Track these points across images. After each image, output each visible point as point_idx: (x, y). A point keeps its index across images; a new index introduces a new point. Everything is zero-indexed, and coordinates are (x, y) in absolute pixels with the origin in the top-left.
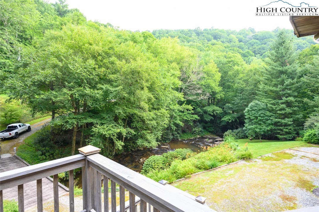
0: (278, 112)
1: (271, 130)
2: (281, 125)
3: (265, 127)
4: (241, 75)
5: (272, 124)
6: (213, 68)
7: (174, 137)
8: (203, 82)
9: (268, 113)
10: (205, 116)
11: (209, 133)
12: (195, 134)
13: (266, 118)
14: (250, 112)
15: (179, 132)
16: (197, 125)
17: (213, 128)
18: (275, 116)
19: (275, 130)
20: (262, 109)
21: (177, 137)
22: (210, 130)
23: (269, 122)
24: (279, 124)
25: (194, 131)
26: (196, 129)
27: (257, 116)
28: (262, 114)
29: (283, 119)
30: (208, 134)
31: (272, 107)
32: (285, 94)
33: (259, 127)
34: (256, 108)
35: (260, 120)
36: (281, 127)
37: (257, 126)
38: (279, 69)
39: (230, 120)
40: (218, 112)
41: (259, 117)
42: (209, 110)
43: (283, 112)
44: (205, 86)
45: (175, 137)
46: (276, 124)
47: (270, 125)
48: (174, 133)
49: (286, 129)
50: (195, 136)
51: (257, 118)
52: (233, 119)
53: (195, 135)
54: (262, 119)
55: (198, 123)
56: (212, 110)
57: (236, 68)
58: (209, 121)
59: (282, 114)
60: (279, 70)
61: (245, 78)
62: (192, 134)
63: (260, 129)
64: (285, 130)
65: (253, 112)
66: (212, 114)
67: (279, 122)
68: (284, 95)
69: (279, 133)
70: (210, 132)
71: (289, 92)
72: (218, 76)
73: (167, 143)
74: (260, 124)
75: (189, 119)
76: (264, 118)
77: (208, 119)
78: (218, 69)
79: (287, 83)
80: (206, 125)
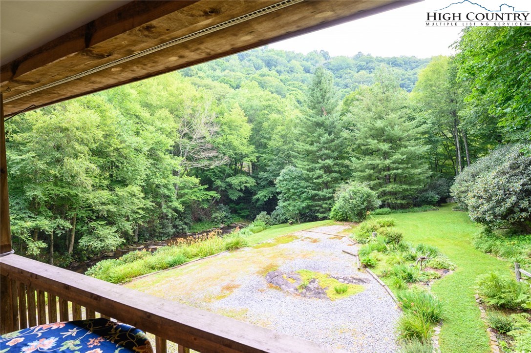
0: (315, 181)
1: (308, 207)
2: (320, 199)
3: (299, 203)
4: (280, 128)
5: (310, 199)
6: (237, 116)
7: (178, 230)
8: (220, 140)
9: (303, 183)
10: (230, 192)
11: (241, 219)
12: (216, 222)
13: (301, 189)
14: (281, 183)
15: (187, 222)
16: (220, 209)
17: (248, 210)
18: (313, 187)
19: (312, 206)
20: (295, 178)
21: (182, 229)
22: (243, 214)
23: (304, 195)
24: (316, 198)
25: (215, 218)
26: (217, 214)
27: (289, 187)
28: (295, 184)
29: (319, 189)
30: (239, 221)
31: (308, 175)
32: (322, 155)
33: (293, 203)
34: (288, 177)
35: (294, 194)
36: (319, 202)
37: (290, 202)
38: (314, 119)
39: (265, 196)
40: (248, 185)
41: (292, 189)
42: (233, 182)
43: (320, 181)
44: (224, 145)
45: (180, 230)
46: (313, 198)
47: (305, 199)
48: (177, 223)
49: (326, 203)
51: (289, 189)
52: (270, 195)
53: (216, 225)
54: (296, 191)
55: (222, 205)
56: (238, 182)
57: (274, 116)
58: (235, 199)
59: (319, 184)
60: (315, 122)
61: (283, 133)
62: (212, 222)
63: (295, 206)
64: (324, 206)
65: (284, 182)
66: (239, 188)
67: (316, 195)
68: (321, 157)
69: (318, 211)
70: (243, 217)
71: (327, 152)
72: (247, 129)
73: (163, 240)
74: (293, 200)
75: (200, 199)
76: (298, 190)
77: (234, 196)
78: (246, 118)
79: (323, 139)
80: (237, 207)
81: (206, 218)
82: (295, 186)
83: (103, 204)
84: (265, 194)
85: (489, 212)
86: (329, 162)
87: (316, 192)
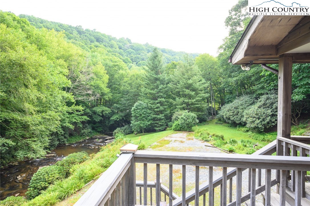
1: (151, 124)
3: (147, 122)
4: (126, 79)
5: (152, 120)
6: (101, 70)
7: (60, 142)
8: (92, 83)
9: (149, 111)
10: (94, 116)
11: (97, 133)
12: (84, 135)
13: (147, 114)
14: (136, 111)
15: (67, 136)
16: (86, 127)
17: (101, 128)
18: (153, 113)
19: (153, 124)
20: (144, 108)
21: (63, 142)
22: (99, 130)
23: (149, 118)
24: (156, 119)
25: (83, 133)
26: (85, 131)
27: (141, 113)
28: (145, 111)
29: (158, 115)
31: (151, 106)
32: (159, 96)
33: (143, 122)
34: (140, 107)
35: (144, 117)
36: (157, 122)
37: (141, 122)
38: (155, 76)
39: (118, 118)
40: (107, 112)
41: (143, 114)
42: (98, 110)
43: (158, 110)
44: (94, 86)
45: (62, 142)
46: (154, 119)
47: (150, 120)
48: (60, 138)
49: (160, 122)
50: (84, 138)
51: (141, 115)
52: (120, 118)
53: (84, 137)
55: (87, 125)
56: (101, 110)
57: (121, 72)
58: (98, 121)
59: (157, 111)
60: (155, 78)
61: (129, 82)
62: (81, 136)
63: (144, 124)
64: (160, 123)
65: (138, 110)
66: (101, 114)
67: (156, 118)
68: (158, 97)
69: (156, 126)
70: (98, 132)
71: (161, 94)
72: (106, 78)
73: (51, 150)
74: (143, 120)
75: (78, 121)
76: (146, 115)
77: (98, 119)
78: (106, 71)
79: (160, 87)
81: (76, 133)
82: (144, 113)
83: (36, 125)
84: (117, 117)
85: (260, 124)
86: (163, 99)
87: (156, 116)
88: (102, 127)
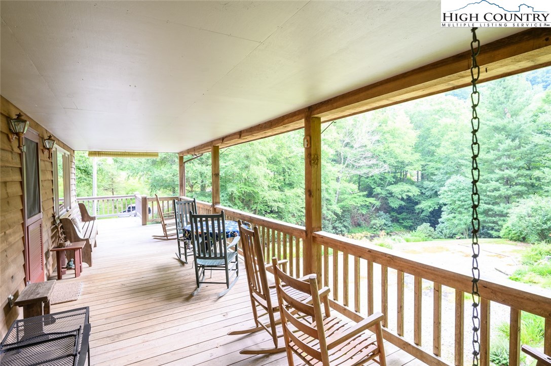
0: (489, 193)
2: (495, 215)
3: (467, 217)
4: (451, 134)
8: (381, 148)
10: (390, 200)
11: (402, 228)
12: (375, 228)
14: (446, 194)
15: (346, 225)
16: (380, 216)
17: (411, 221)
18: (486, 200)
19: (484, 222)
20: (463, 189)
22: (405, 224)
24: (490, 213)
25: (374, 224)
26: (376, 221)
27: (455, 199)
28: (463, 196)
29: (497, 204)
30: (400, 231)
32: (501, 165)
33: (459, 216)
34: (454, 187)
35: (460, 206)
36: (494, 218)
37: (455, 215)
39: (430, 207)
40: (410, 194)
41: (458, 200)
42: (394, 190)
43: (496, 194)
44: (385, 153)
45: (339, 232)
46: (485, 213)
48: (337, 225)
49: (504, 220)
50: (375, 233)
51: (455, 201)
52: (435, 206)
53: (375, 231)
54: (463, 203)
55: (382, 213)
56: (399, 190)
57: (445, 121)
58: (396, 208)
59: (496, 198)
61: (455, 139)
62: (371, 228)
63: (461, 220)
64: (501, 223)
65: (449, 193)
66: (400, 197)
67: (489, 210)
68: (499, 166)
69: (492, 229)
70: (405, 227)
72: (412, 137)
74: (460, 213)
75: (359, 205)
76: (466, 203)
77: (395, 204)
78: (412, 125)
79: (501, 147)
80: (398, 216)
81: (365, 223)
82: (462, 198)
84: (429, 205)
86: (512, 173)
87: (490, 206)
88: (413, 221)
